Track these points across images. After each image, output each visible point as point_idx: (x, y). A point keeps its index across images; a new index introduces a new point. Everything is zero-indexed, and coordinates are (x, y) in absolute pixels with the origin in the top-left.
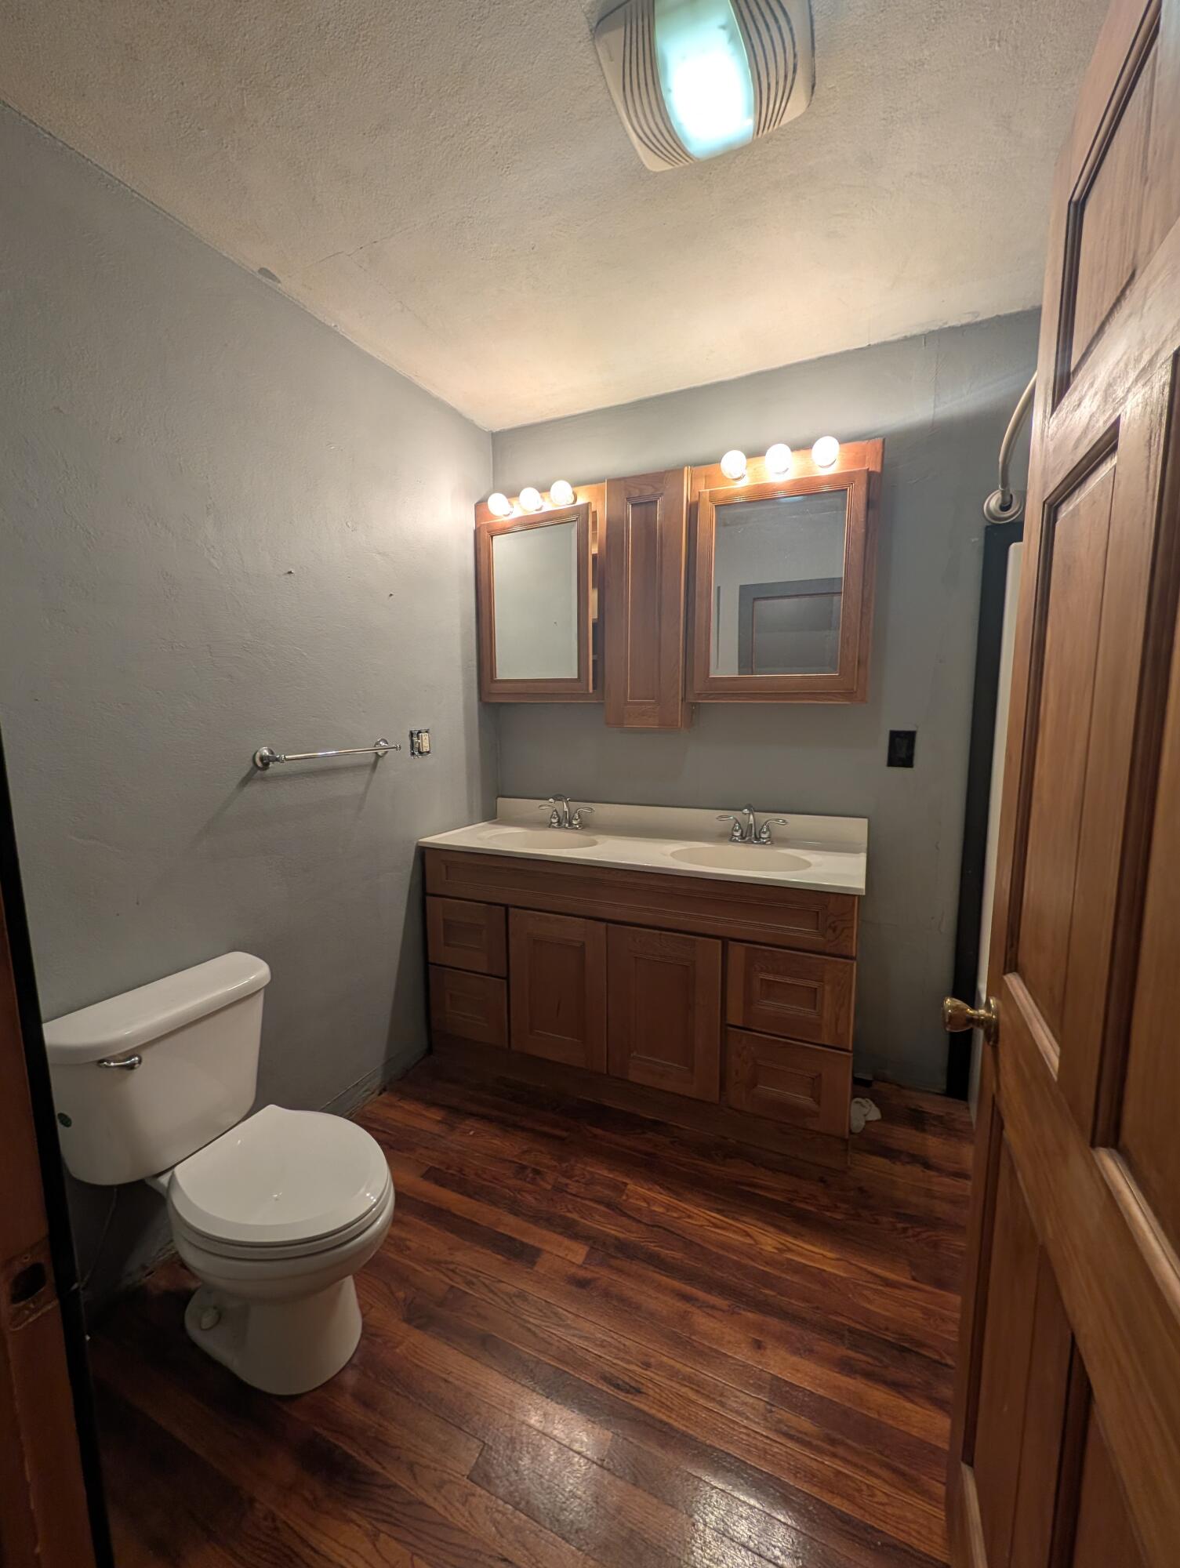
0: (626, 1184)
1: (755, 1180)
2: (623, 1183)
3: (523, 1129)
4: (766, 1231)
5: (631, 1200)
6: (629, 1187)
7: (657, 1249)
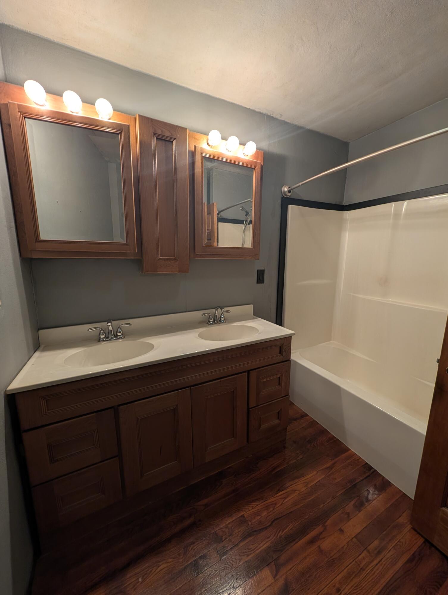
0: (243, 516)
1: (273, 466)
2: (241, 516)
3: (169, 540)
4: (295, 483)
5: (253, 521)
6: (245, 515)
7: (283, 533)
